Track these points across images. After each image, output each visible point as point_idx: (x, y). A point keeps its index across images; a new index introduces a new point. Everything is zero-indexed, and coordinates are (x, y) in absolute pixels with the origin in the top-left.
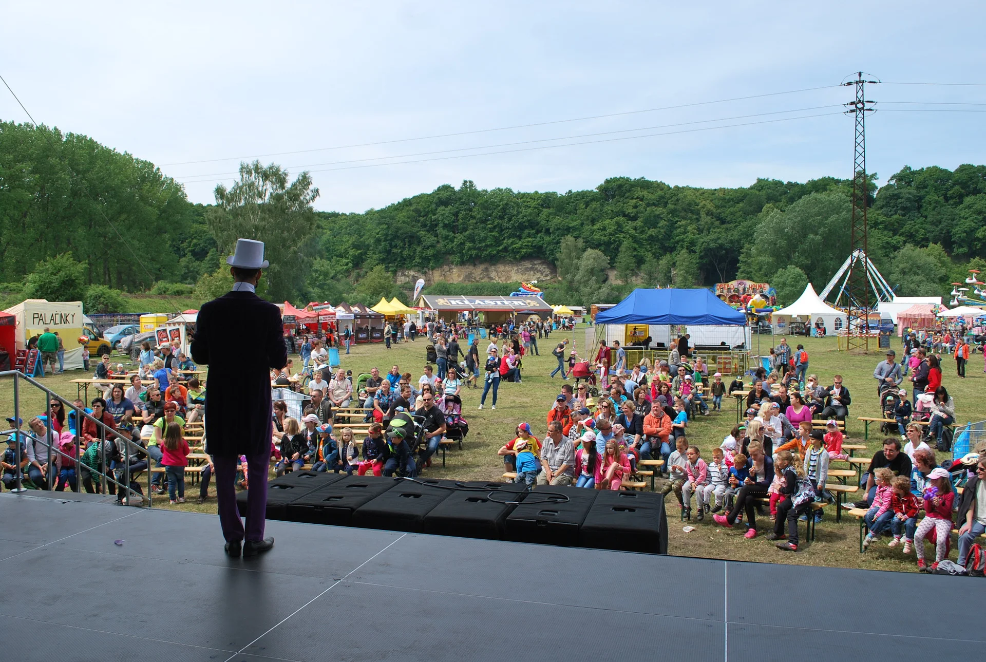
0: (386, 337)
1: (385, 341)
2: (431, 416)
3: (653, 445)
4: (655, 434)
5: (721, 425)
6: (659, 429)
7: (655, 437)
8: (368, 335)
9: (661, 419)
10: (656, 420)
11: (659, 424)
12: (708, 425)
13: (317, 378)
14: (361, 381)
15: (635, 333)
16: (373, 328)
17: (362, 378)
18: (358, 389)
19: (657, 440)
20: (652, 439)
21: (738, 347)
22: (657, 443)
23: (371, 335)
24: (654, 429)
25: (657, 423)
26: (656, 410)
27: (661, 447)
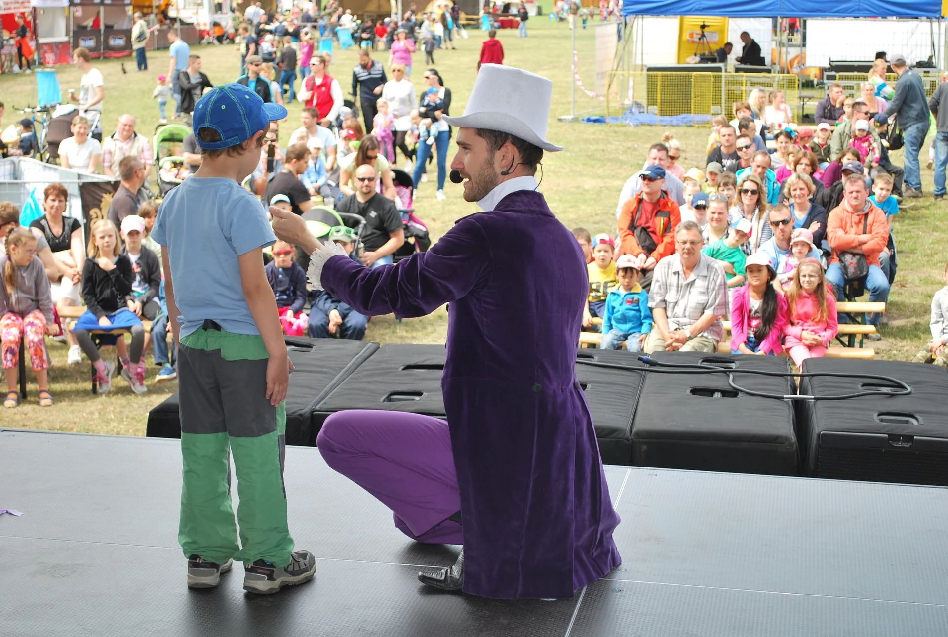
0: (136, 46)
1: (134, 54)
2: (373, 214)
3: (851, 270)
4: (855, 247)
5: (936, 229)
6: (863, 237)
7: (854, 255)
8: (98, 42)
9: (866, 215)
10: (855, 218)
11: (861, 226)
12: (910, 228)
13: (79, 133)
14: (164, 140)
15: (703, 35)
16: (108, 28)
17: (166, 135)
18: (158, 159)
19: (859, 260)
20: (848, 258)
21: (920, 65)
22: (859, 266)
23: (106, 41)
24: (853, 236)
25: (858, 224)
26: (856, 198)
27: (866, 276)
